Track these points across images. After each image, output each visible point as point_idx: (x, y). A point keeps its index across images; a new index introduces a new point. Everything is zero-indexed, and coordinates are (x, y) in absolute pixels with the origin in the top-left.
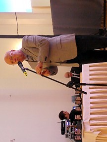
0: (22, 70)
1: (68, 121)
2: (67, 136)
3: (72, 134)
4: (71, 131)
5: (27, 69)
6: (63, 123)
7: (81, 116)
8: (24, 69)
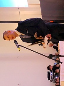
0: (17, 46)
1: (52, 72)
2: (51, 81)
3: (54, 80)
4: (54, 78)
5: (21, 46)
6: (49, 73)
7: (59, 70)
8: (19, 46)
